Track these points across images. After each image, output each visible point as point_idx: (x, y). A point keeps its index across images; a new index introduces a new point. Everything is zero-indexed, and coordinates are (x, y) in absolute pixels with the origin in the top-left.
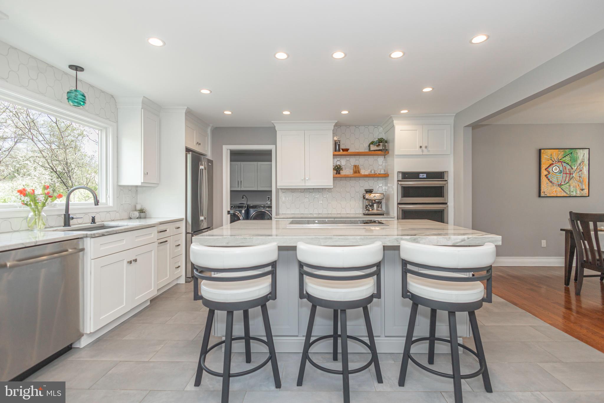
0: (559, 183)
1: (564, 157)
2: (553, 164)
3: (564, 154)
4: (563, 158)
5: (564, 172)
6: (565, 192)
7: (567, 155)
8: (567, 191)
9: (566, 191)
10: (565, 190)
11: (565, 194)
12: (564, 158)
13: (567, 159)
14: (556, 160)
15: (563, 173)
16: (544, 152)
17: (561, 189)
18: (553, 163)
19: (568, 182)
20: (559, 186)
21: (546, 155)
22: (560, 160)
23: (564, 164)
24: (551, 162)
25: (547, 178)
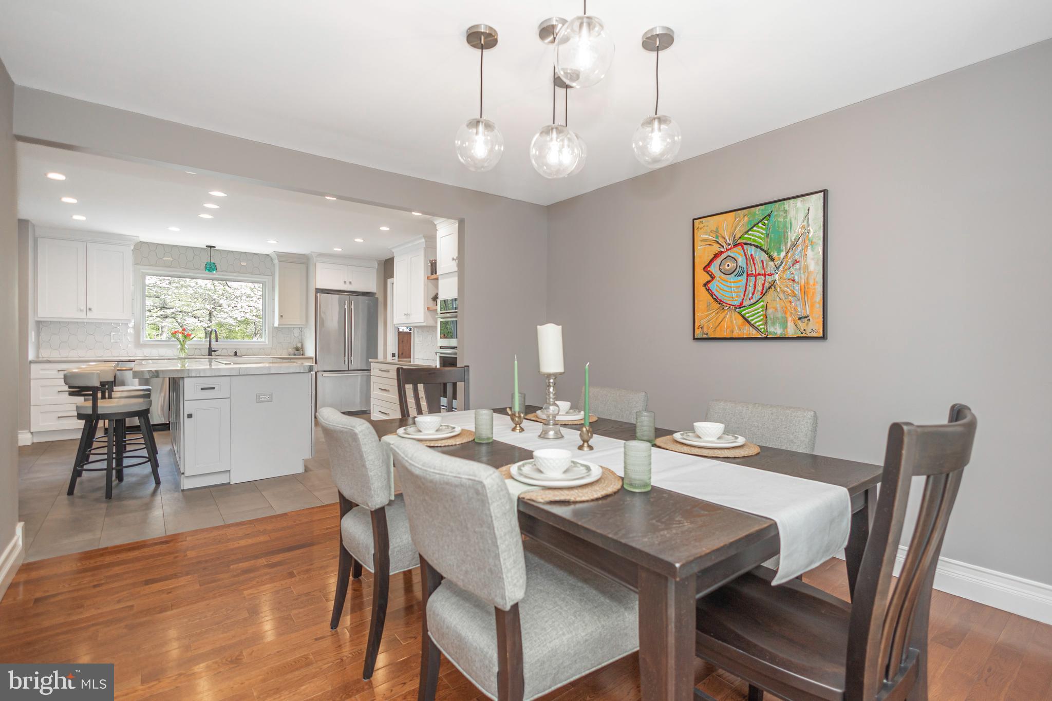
0: (737, 303)
1: (750, 230)
2: (721, 253)
3: (749, 221)
4: (746, 232)
5: (749, 272)
6: (753, 326)
7: (758, 224)
8: (758, 324)
9: (756, 323)
10: (752, 320)
11: (754, 333)
12: (750, 232)
13: (758, 235)
14: (728, 240)
15: (748, 275)
16: (701, 226)
17: (743, 317)
18: (723, 250)
19: (760, 297)
20: (737, 310)
21: (706, 233)
22: (740, 238)
23: (751, 250)
24: (716, 248)
25: (708, 290)
